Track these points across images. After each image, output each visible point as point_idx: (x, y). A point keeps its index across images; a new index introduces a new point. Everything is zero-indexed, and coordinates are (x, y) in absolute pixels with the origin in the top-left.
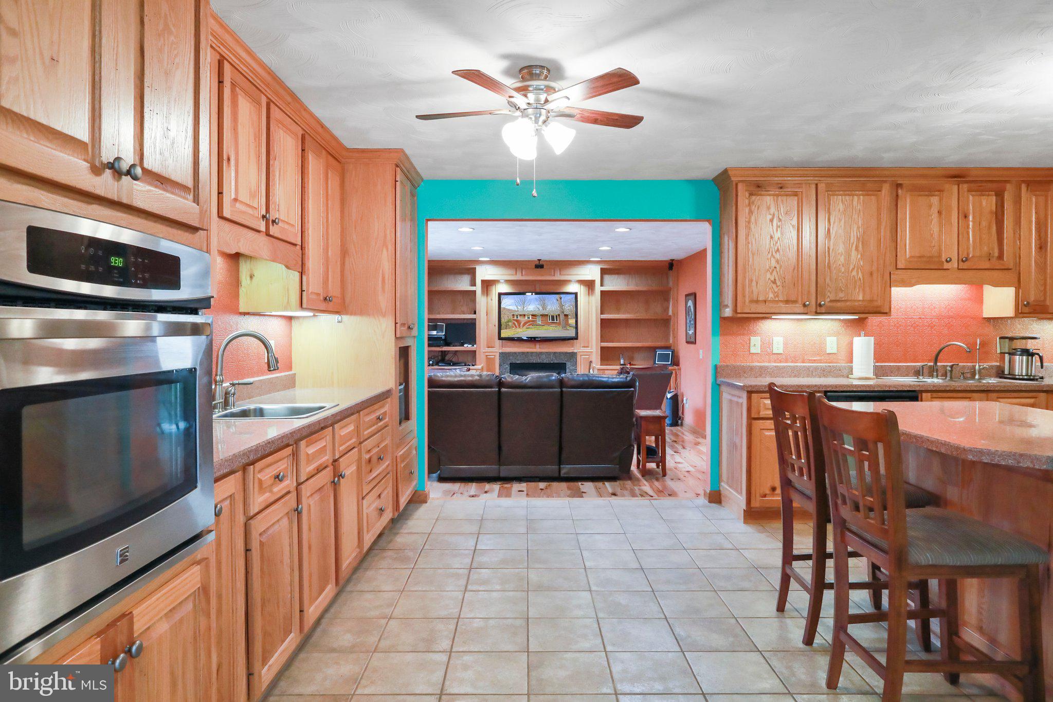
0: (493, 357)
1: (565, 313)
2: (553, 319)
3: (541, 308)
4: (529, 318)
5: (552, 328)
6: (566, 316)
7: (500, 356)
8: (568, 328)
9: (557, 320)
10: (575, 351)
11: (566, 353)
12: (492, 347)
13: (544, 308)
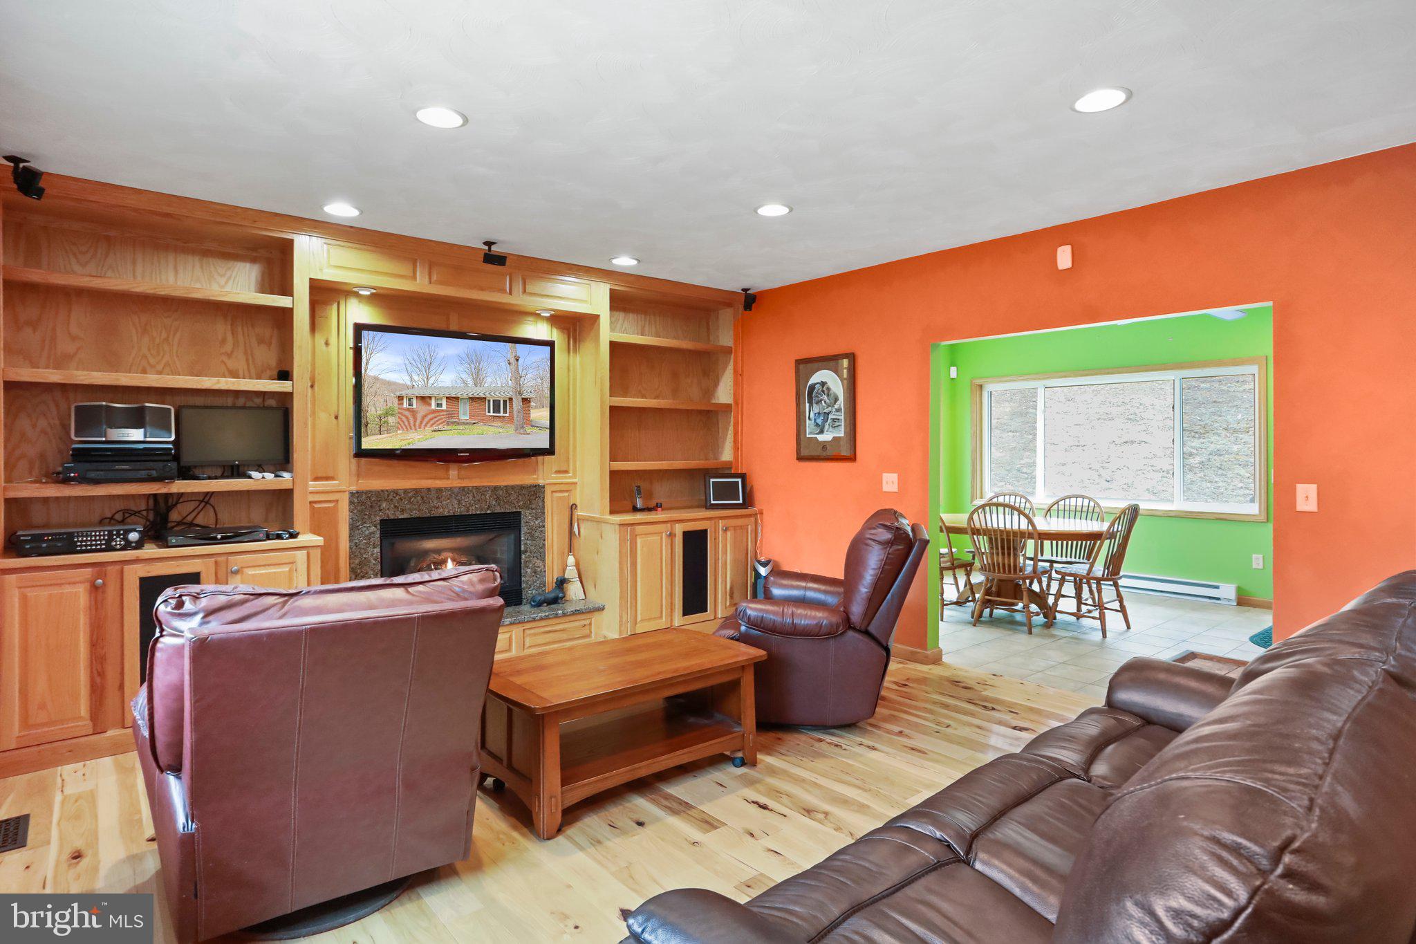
0: (331, 505)
1: (526, 395)
2: (497, 410)
3: (470, 382)
4: (439, 405)
5: (492, 429)
6: (526, 401)
7: (351, 503)
8: (528, 429)
9: (505, 412)
10: (541, 482)
11: (522, 487)
12: (327, 478)
13: (478, 381)
